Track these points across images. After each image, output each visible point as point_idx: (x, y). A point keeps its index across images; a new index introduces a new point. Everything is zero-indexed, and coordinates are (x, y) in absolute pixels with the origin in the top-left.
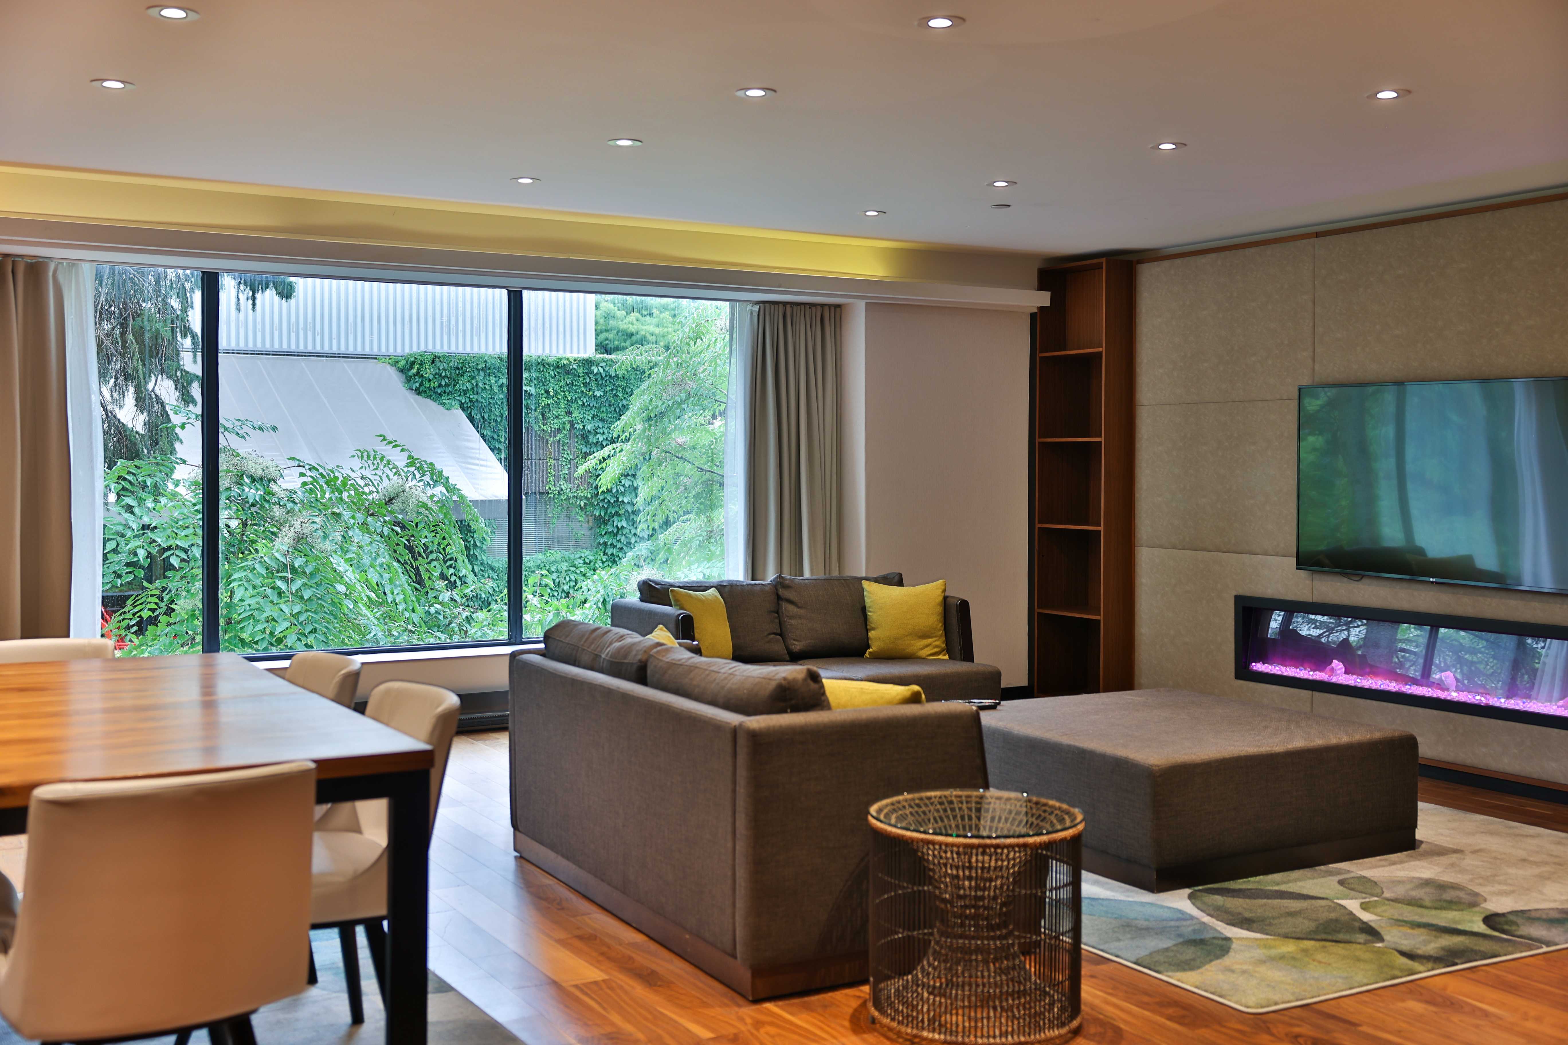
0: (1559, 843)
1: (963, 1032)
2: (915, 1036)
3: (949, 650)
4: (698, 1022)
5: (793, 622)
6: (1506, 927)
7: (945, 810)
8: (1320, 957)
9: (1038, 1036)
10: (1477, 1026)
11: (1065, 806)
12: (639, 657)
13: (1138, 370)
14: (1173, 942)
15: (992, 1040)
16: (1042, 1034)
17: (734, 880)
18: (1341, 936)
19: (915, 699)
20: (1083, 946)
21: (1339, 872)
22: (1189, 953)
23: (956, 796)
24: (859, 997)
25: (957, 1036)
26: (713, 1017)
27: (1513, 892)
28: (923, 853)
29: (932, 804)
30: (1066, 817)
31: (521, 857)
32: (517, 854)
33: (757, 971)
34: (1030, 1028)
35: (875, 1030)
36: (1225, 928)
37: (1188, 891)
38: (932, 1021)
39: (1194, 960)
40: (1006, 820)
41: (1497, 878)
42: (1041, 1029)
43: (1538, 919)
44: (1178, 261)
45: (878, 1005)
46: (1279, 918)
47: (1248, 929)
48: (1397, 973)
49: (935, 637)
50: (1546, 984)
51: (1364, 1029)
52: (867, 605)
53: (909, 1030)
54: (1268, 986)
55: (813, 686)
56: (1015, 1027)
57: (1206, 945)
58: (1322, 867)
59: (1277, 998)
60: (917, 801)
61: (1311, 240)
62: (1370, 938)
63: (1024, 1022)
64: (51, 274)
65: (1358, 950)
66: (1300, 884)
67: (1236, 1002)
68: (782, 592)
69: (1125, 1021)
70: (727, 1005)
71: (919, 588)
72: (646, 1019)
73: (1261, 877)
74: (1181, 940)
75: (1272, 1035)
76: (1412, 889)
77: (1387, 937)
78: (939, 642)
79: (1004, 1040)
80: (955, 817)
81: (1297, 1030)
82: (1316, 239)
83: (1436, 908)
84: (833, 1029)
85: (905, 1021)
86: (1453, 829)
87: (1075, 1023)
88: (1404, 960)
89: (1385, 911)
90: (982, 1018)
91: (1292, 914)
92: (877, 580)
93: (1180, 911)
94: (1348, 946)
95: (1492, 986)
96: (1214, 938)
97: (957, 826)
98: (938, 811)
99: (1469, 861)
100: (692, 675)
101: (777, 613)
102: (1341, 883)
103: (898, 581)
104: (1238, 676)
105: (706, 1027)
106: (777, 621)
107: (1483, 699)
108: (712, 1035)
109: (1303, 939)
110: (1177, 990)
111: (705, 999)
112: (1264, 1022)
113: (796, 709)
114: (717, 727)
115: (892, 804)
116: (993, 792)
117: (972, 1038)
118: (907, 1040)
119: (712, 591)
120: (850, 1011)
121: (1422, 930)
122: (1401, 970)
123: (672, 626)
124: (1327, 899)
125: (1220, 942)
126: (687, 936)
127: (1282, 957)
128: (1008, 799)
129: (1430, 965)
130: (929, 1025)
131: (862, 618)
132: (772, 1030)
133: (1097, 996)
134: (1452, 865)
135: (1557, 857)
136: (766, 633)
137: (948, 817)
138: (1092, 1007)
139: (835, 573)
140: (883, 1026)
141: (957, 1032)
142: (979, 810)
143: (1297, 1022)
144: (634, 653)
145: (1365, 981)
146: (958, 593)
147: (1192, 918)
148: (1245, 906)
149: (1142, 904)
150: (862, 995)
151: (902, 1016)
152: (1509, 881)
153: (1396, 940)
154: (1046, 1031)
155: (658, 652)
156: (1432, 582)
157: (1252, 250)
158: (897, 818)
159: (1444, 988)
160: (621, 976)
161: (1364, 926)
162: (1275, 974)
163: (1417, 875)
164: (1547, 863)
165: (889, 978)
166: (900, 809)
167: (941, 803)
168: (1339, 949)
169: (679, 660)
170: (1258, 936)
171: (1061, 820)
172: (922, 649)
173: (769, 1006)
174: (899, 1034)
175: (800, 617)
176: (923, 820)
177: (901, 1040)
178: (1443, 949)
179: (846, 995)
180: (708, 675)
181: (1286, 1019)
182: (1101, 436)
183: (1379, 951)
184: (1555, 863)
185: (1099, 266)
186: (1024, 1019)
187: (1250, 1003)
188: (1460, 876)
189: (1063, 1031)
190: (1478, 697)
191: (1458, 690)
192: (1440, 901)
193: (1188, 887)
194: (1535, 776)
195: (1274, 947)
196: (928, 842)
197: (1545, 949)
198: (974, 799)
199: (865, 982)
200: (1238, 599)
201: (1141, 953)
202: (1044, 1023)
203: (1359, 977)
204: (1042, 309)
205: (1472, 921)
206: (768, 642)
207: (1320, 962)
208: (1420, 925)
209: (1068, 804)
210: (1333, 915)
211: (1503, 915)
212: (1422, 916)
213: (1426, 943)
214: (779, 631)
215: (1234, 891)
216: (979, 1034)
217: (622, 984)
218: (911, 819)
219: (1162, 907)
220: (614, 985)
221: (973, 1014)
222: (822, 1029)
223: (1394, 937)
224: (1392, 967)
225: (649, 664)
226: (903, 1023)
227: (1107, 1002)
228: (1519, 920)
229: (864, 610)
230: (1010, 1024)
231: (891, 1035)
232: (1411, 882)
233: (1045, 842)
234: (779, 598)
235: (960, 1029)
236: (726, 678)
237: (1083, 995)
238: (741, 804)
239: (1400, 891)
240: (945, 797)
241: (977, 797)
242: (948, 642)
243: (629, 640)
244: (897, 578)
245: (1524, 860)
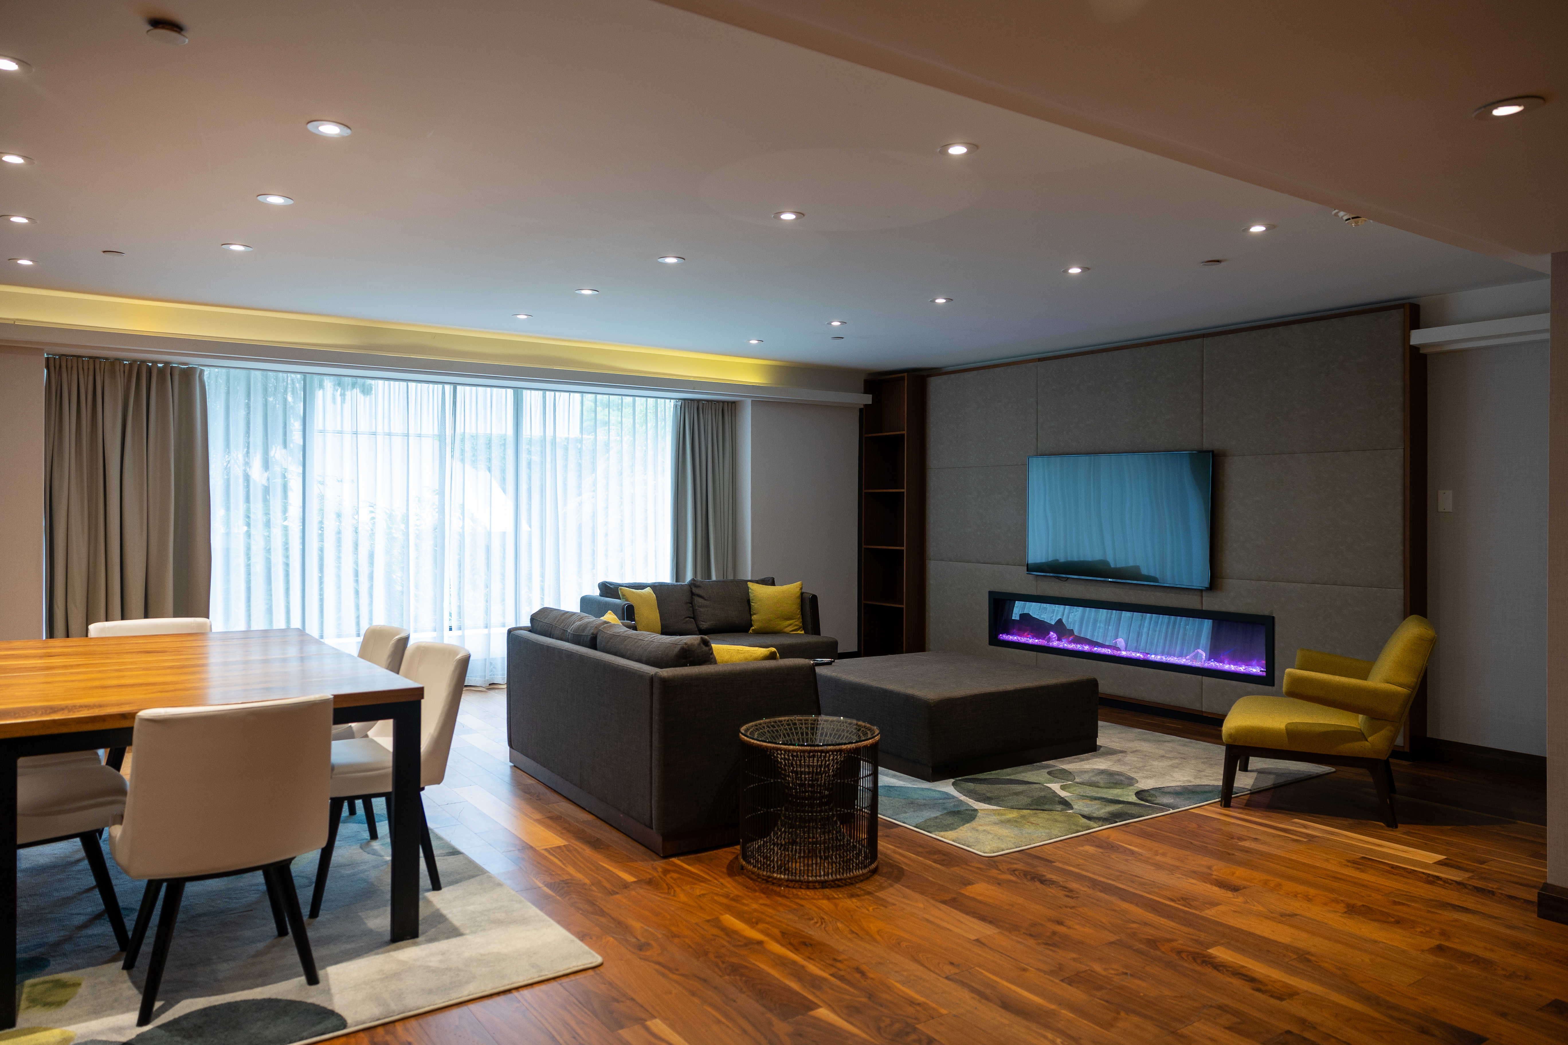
0: (1185, 745)
1: (800, 873)
2: (769, 877)
3: (804, 627)
4: (626, 871)
5: (701, 609)
6: (1149, 798)
7: (791, 729)
8: (1032, 819)
9: (848, 875)
10: (1126, 860)
11: (868, 725)
12: (592, 631)
13: (928, 446)
14: (941, 813)
15: (818, 878)
16: (851, 873)
17: (651, 777)
18: (1046, 807)
19: (772, 656)
20: (879, 816)
21: (1048, 766)
22: (950, 820)
23: (798, 720)
24: (734, 853)
25: (796, 876)
26: (636, 868)
27: (1155, 776)
28: (774, 757)
29: (782, 725)
30: (869, 732)
31: (515, 766)
32: (512, 764)
33: (666, 838)
34: (843, 870)
35: (743, 874)
36: (974, 803)
37: (953, 780)
38: (780, 867)
39: (952, 824)
40: (831, 735)
41: (1146, 768)
42: (850, 870)
43: (1169, 793)
44: (953, 376)
45: (745, 858)
46: (1008, 796)
47: (988, 804)
48: (1079, 828)
49: (796, 619)
50: (1170, 833)
51: (1057, 864)
52: (751, 598)
53: (765, 873)
54: (999, 838)
55: (705, 648)
56: (834, 869)
57: (961, 814)
58: (1038, 764)
59: (1003, 846)
60: (772, 724)
61: (1035, 363)
62: (1064, 807)
63: (840, 866)
64: (198, 375)
65: (1056, 815)
66: (1023, 774)
67: (977, 850)
68: (695, 590)
69: (906, 864)
70: (646, 860)
71: (785, 587)
72: (591, 870)
73: (999, 771)
74: (946, 811)
75: (999, 870)
76: (1093, 776)
77: (1075, 807)
78: (798, 622)
79: (826, 878)
80: (797, 734)
81: (1015, 866)
82: (1038, 363)
83: (1106, 788)
84: (715, 874)
85: (762, 867)
86: (1121, 738)
87: (873, 866)
88: (1085, 820)
89: (1075, 790)
90: (812, 864)
91: (1017, 794)
92: (757, 582)
93: (946, 793)
94: (1050, 813)
95: (1138, 835)
96: (966, 810)
97: (799, 740)
98: (786, 729)
99: (1130, 758)
100: (625, 643)
101: (691, 603)
102: (1049, 773)
103: (771, 582)
104: (991, 643)
105: (631, 874)
106: (691, 609)
107: (1141, 656)
108: (635, 880)
109: (1022, 809)
110: (941, 843)
111: (631, 857)
112: (995, 862)
113: (693, 664)
114: (640, 676)
115: (756, 726)
116: (823, 717)
117: (806, 877)
118: (763, 880)
119: (648, 590)
120: (728, 862)
121: (1097, 802)
122: (1083, 827)
123: (620, 612)
124: (1040, 784)
125: (970, 812)
126: (621, 816)
127: (1009, 821)
128: (832, 721)
129: (1100, 823)
130: (777, 870)
131: (747, 607)
132: (675, 875)
133: (890, 849)
134: (1119, 760)
135: (1182, 754)
136: (684, 617)
137: (792, 733)
138: (886, 855)
139: (731, 577)
140: (748, 871)
141: (796, 873)
142: (812, 729)
143: (1015, 861)
144: (589, 628)
145: (1060, 834)
146: (810, 590)
147: (954, 797)
148: (987, 789)
149: (923, 789)
150: (736, 851)
151: (761, 864)
152: (1153, 770)
153: (1081, 808)
154: (854, 871)
155: (604, 627)
156: (1110, 582)
157: (999, 369)
158: (759, 734)
159: (1108, 837)
160: (576, 843)
161: (1062, 800)
162: (1004, 831)
163: (1097, 767)
164: (1176, 758)
165: (755, 840)
166: (761, 729)
167: (789, 725)
168: (1044, 815)
169: (618, 633)
170: (995, 807)
171: (865, 734)
172: (787, 627)
173: (675, 860)
174: (758, 876)
175: (706, 607)
176: (776, 736)
177: (759, 880)
178: (1109, 813)
179: (725, 852)
180: (637, 642)
181: (1009, 859)
182: (904, 489)
183: (1070, 816)
184: (1181, 758)
185: (903, 379)
186: (840, 864)
187: (987, 850)
188: (1123, 767)
189: (865, 871)
190: (1138, 655)
191: (1126, 650)
192: (1110, 783)
193: (953, 778)
194: (1172, 704)
195: (1005, 815)
196: (777, 749)
197: (1172, 811)
198: (810, 722)
199: (737, 843)
200: (991, 593)
201: (920, 820)
202: (853, 866)
203: (1055, 832)
204: (866, 406)
205: (1128, 795)
206: (685, 623)
207: (1032, 823)
208: (1096, 799)
209: (869, 723)
210: (1042, 794)
211: (1147, 791)
212: (1098, 793)
213: (1099, 809)
214: (692, 616)
215: (981, 780)
216: (810, 874)
217: (577, 847)
218: (768, 735)
219: (935, 791)
220: (571, 848)
221: (806, 862)
222: (708, 874)
223: (1079, 806)
224: (1077, 825)
225: (598, 636)
226: (761, 869)
227: (895, 852)
228: (1157, 794)
229: (749, 601)
230: (830, 867)
231: (753, 876)
232: (1093, 772)
233: (853, 748)
234: (692, 594)
235: (798, 872)
236: (648, 644)
237: (879, 847)
238: (656, 726)
239: (1086, 777)
240: (791, 720)
241: (811, 720)
242: (804, 622)
243: (586, 620)
244: (771, 581)
245: (1163, 756)
